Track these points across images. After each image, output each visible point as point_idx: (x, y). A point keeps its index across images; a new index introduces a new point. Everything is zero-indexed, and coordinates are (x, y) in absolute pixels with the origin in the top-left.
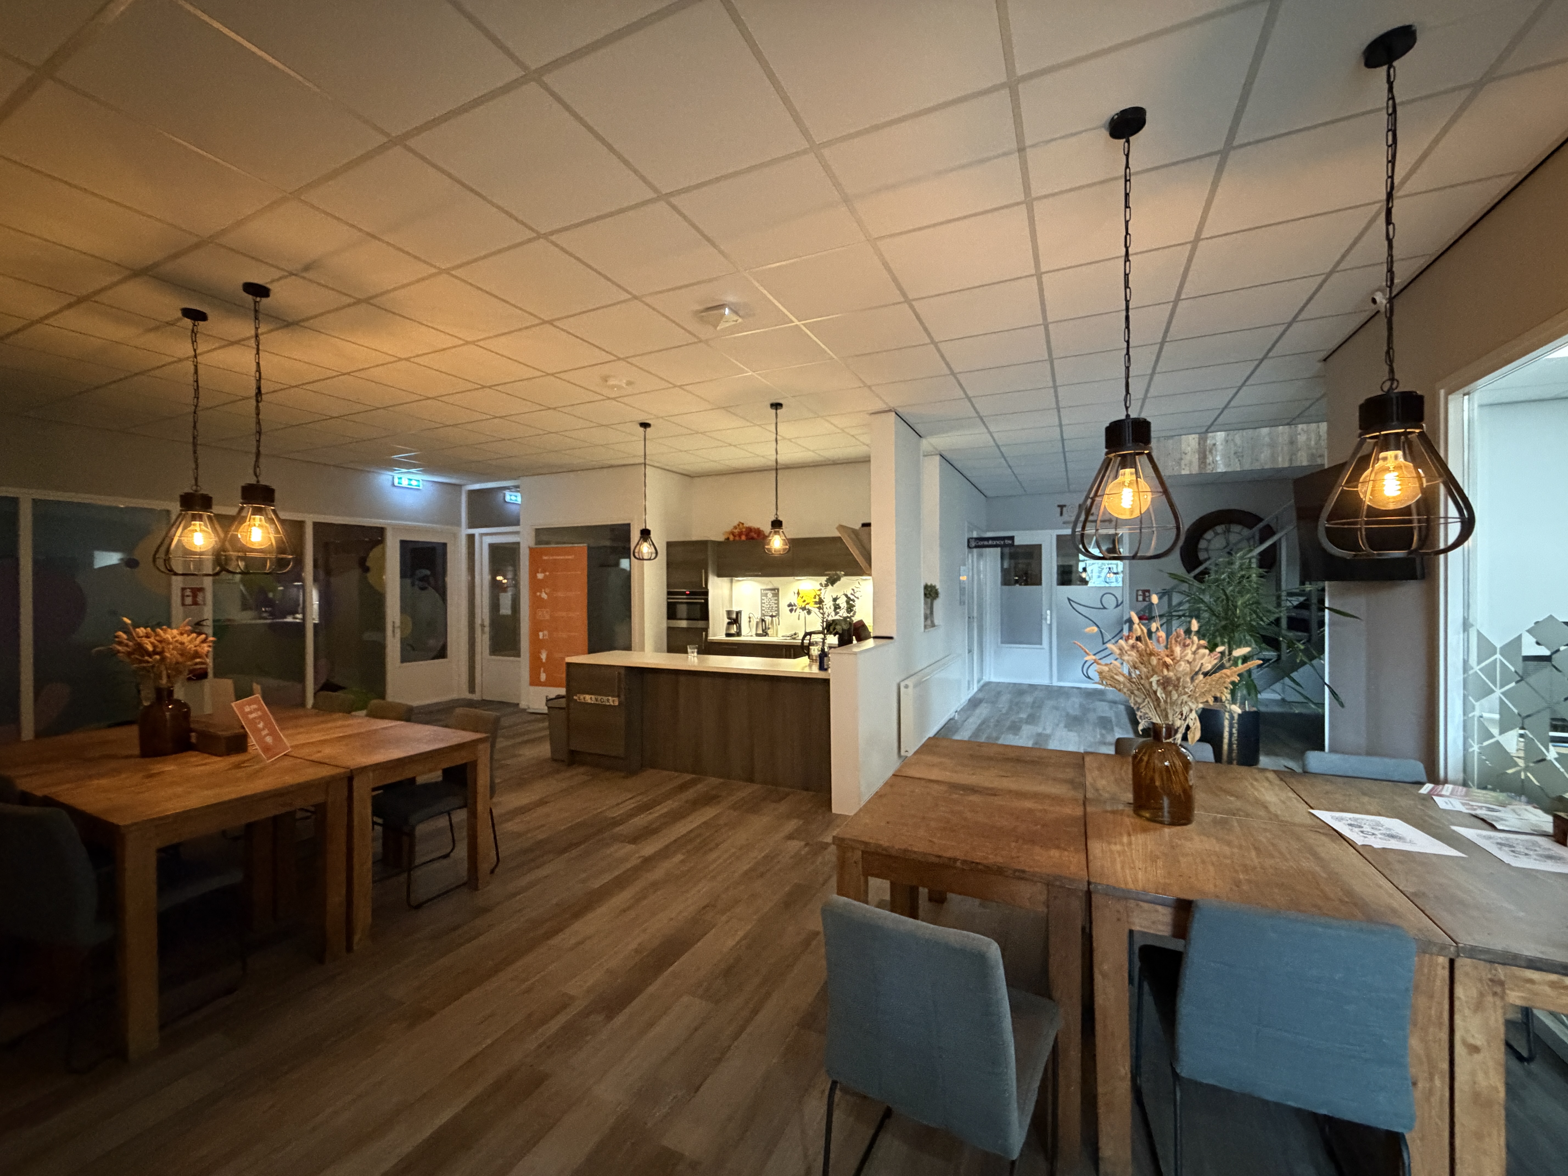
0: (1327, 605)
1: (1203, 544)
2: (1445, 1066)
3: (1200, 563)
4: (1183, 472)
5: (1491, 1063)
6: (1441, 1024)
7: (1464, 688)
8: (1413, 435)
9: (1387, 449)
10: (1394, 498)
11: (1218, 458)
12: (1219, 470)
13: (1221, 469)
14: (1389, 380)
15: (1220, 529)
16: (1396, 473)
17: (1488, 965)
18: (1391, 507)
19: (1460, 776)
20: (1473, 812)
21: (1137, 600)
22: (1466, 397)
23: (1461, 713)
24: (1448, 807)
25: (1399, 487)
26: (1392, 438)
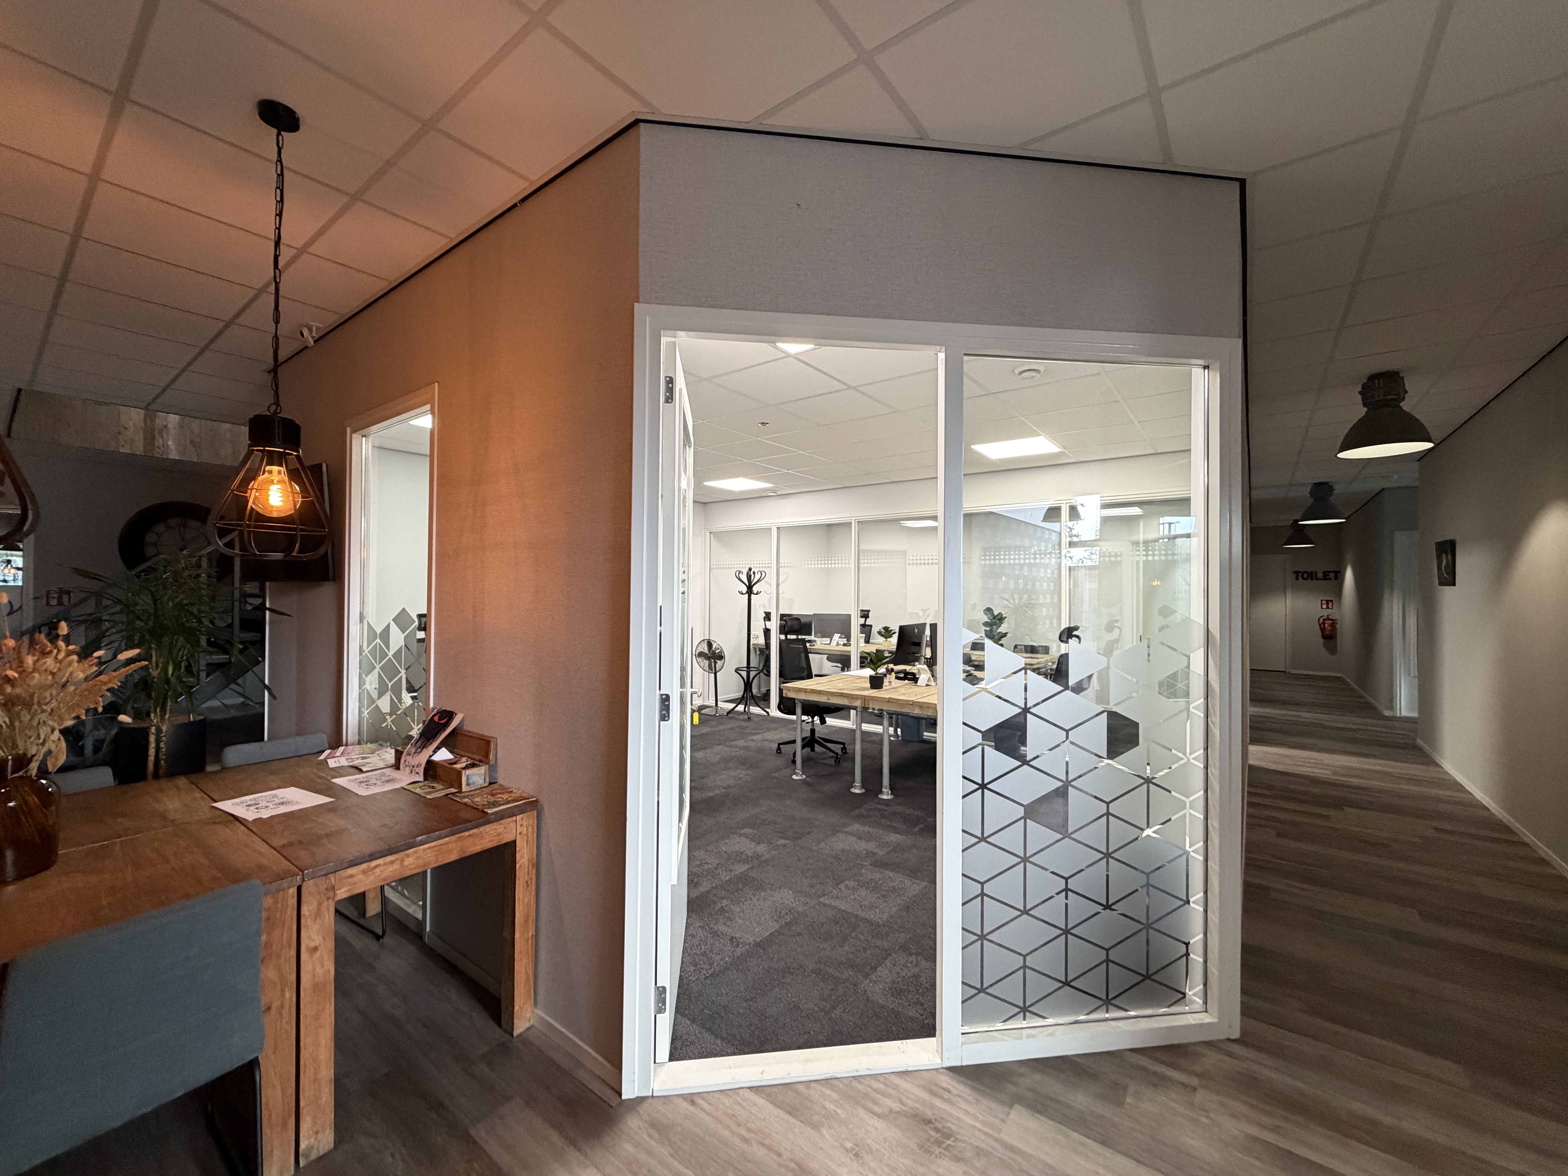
0: (268, 605)
1: (150, 538)
2: (293, 977)
3: (146, 559)
4: (122, 450)
5: (326, 956)
6: (290, 945)
7: (360, 668)
8: (291, 457)
9: (272, 464)
10: (277, 507)
11: (170, 443)
12: (171, 457)
13: (174, 455)
14: (275, 404)
15: (173, 522)
16: (279, 486)
17: (324, 878)
18: (275, 515)
19: (357, 738)
20: (351, 764)
21: (48, 604)
22: (364, 439)
23: (358, 688)
24: (337, 765)
25: (281, 499)
26: (276, 455)
